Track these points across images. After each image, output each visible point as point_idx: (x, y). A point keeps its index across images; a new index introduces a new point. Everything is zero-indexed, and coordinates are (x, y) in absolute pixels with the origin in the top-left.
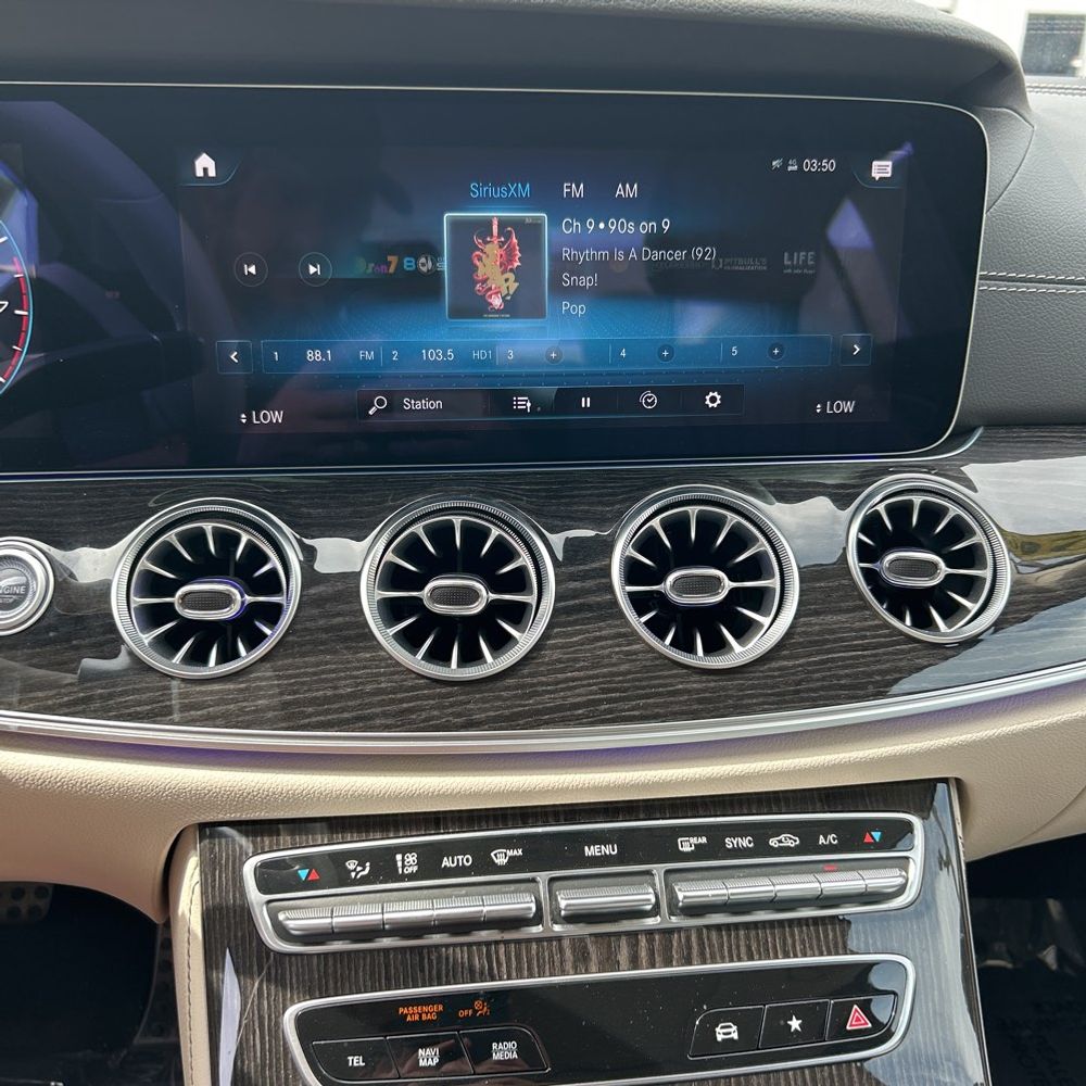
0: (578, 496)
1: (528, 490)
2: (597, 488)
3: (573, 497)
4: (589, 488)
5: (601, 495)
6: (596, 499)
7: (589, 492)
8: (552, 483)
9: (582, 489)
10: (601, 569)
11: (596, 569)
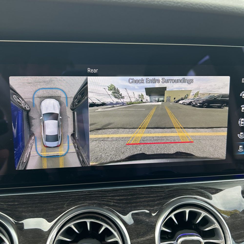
0: (139, 202)
1: (119, 200)
2: (146, 197)
3: (137, 202)
4: (143, 198)
5: (148, 201)
6: (147, 203)
7: (143, 200)
8: (128, 195)
9: (140, 198)
10: (150, 239)
11: (148, 239)
